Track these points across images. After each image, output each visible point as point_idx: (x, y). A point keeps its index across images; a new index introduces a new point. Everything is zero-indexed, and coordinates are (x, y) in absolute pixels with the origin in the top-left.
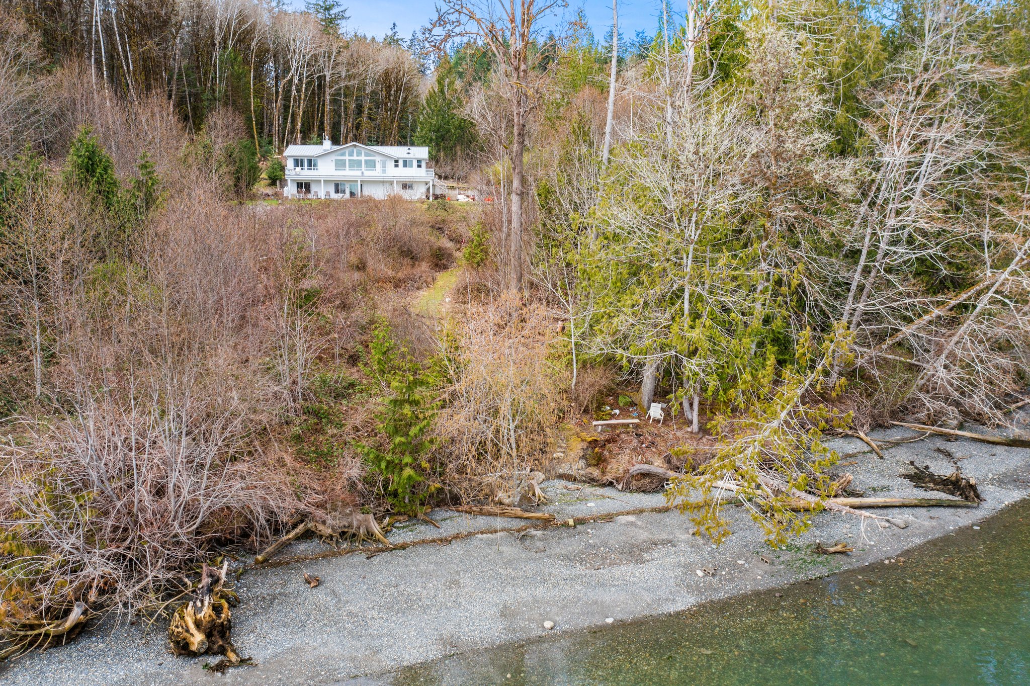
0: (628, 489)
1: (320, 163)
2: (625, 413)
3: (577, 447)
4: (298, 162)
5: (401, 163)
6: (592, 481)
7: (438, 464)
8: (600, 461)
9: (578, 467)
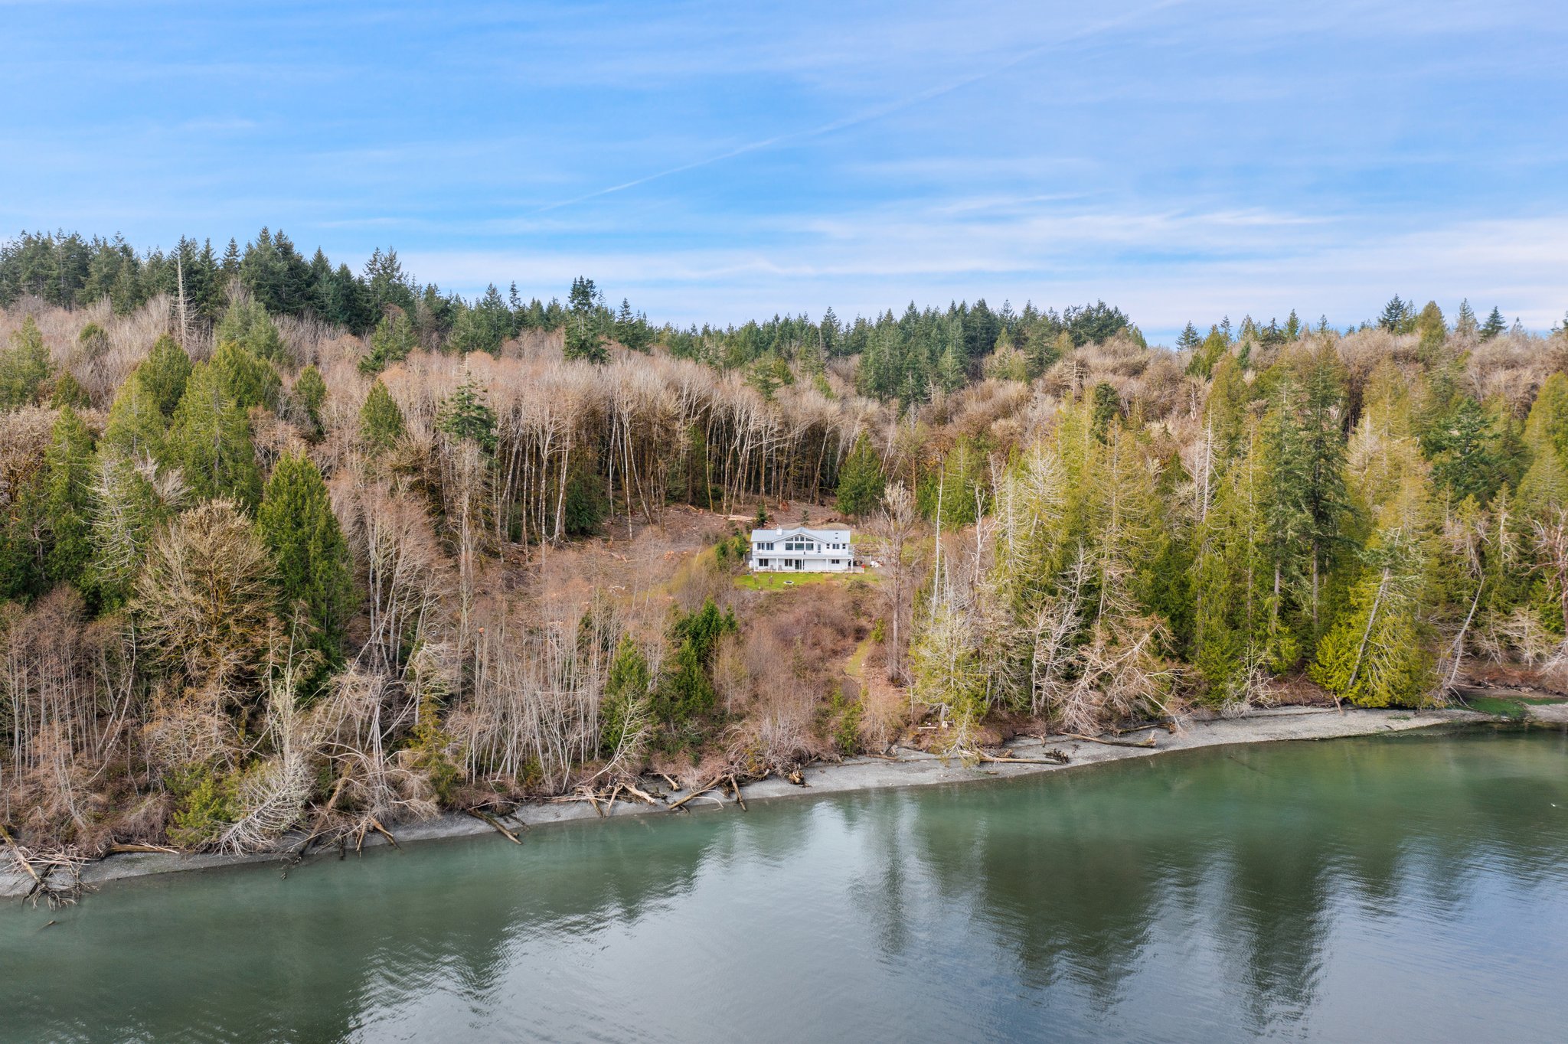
0: (927, 752)
1: (775, 546)
2: (933, 724)
3: (911, 737)
4: (760, 546)
5: (831, 546)
6: (915, 749)
7: (859, 740)
8: (919, 742)
9: (910, 744)
